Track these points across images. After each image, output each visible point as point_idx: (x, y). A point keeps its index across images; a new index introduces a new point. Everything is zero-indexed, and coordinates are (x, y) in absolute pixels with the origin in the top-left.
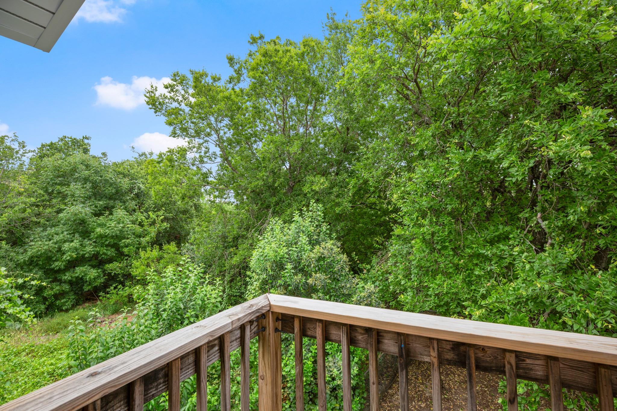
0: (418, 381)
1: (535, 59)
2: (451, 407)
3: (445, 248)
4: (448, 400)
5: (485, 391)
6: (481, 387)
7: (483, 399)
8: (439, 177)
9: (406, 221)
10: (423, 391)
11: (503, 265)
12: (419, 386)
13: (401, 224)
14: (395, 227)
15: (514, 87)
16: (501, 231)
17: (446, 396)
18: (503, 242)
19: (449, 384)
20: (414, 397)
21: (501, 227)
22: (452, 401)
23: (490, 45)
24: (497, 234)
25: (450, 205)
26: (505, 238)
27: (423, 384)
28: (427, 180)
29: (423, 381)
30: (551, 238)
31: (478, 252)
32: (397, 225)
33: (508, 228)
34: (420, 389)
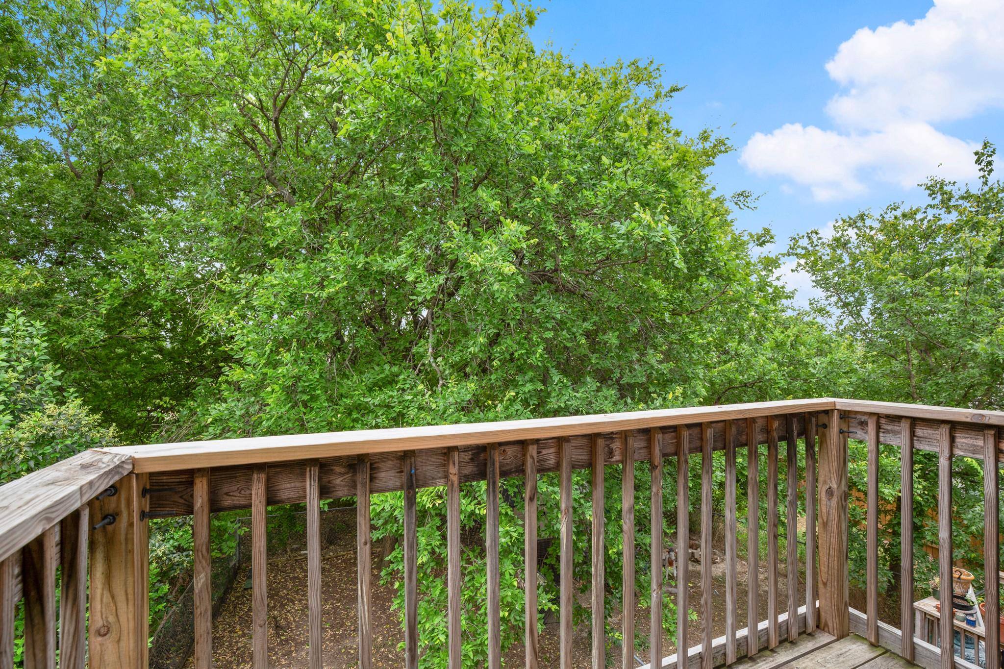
0: (236, 635)
1: (466, 146)
2: (293, 649)
3: (314, 398)
4: (287, 641)
5: (338, 607)
6: (332, 604)
7: (335, 618)
8: (311, 288)
9: (250, 357)
10: (245, 647)
11: (390, 416)
12: (237, 642)
13: (239, 362)
14: (227, 368)
15: (439, 175)
16: (387, 372)
17: (283, 638)
18: (389, 387)
19: (286, 619)
20: (231, 662)
21: (387, 367)
22: (294, 640)
23: (416, 106)
24: (383, 376)
25: (324, 332)
26: (391, 381)
27: (244, 635)
28: (291, 290)
29: (243, 631)
30: (443, 379)
31: (359, 402)
32: (233, 365)
33: (395, 369)
34: (240, 645)
